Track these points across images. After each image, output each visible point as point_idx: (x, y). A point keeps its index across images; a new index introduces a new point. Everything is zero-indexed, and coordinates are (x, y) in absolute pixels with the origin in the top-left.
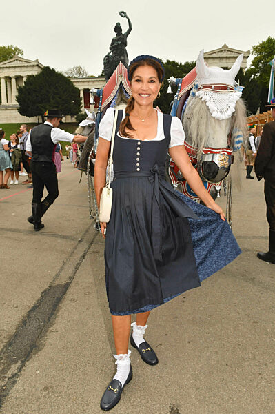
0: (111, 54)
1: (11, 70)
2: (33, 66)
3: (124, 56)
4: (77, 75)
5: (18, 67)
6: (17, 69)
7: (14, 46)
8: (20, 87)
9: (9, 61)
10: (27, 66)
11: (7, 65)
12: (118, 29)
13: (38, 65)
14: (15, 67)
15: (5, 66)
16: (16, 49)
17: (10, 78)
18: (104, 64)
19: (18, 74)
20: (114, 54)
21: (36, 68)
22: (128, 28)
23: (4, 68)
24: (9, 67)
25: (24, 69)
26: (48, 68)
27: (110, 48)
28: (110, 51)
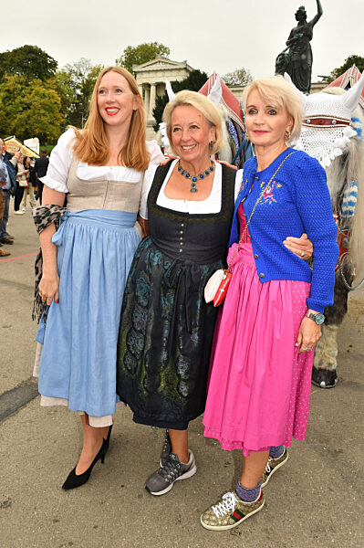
0: (287, 52)
1: (152, 75)
2: (180, 69)
3: (306, 54)
4: (238, 82)
5: (161, 70)
6: (159, 74)
7: (159, 43)
8: (159, 98)
9: (150, 63)
10: (172, 70)
11: (147, 69)
12: (301, 15)
13: (185, 68)
14: (157, 71)
15: (144, 69)
16: (161, 47)
17: (149, 86)
18: (277, 65)
19: (160, 80)
20: (293, 51)
21: (183, 72)
22: (316, 13)
23: (142, 72)
24: (149, 71)
25: (167, 74)
26: (198, 72)
27: (287, 44)
28: (286, 47)
